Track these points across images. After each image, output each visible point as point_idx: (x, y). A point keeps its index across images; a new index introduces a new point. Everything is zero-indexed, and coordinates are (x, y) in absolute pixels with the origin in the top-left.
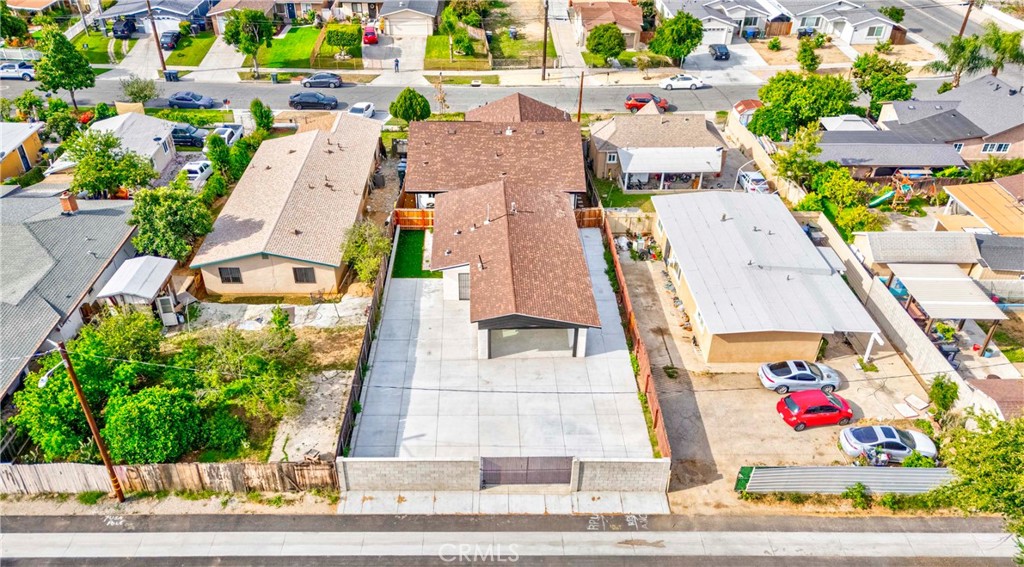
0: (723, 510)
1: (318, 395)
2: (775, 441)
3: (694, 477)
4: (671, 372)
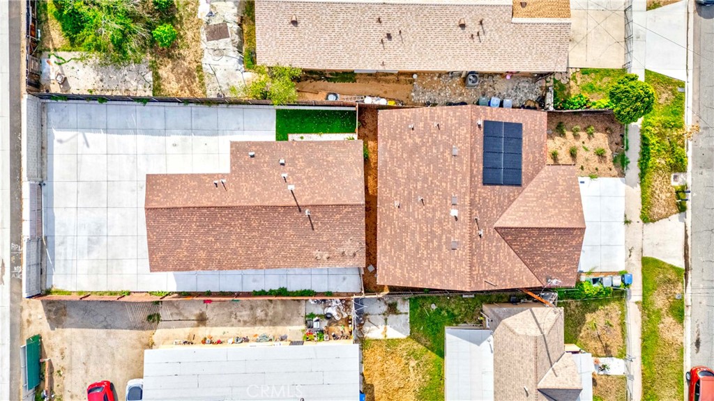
0: (26, 324)
1: (125, 72)
2: (84, 372)
3: (52, 313)
4: (153, 319)
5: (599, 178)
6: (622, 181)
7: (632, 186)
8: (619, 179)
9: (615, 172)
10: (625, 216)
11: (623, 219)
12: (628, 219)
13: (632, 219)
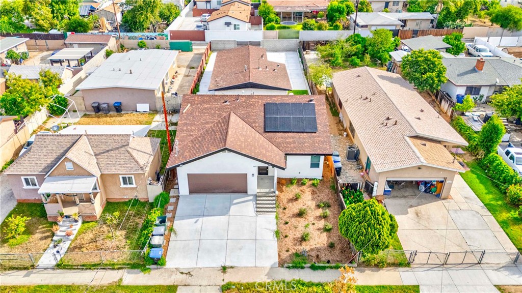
5: (276, 239)
6: (275, 263)
7: (268, 275)
8: (276, 260)
9: (285, 255)
10: (232, 267)
11: (228, 264)
12: (229, 270)
13: (227, 274)
